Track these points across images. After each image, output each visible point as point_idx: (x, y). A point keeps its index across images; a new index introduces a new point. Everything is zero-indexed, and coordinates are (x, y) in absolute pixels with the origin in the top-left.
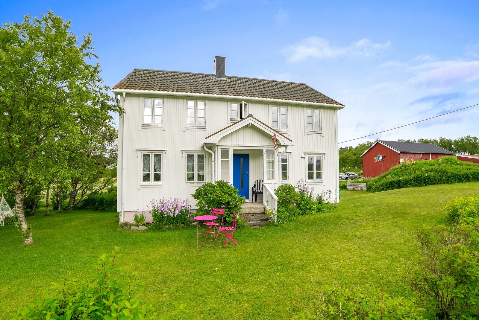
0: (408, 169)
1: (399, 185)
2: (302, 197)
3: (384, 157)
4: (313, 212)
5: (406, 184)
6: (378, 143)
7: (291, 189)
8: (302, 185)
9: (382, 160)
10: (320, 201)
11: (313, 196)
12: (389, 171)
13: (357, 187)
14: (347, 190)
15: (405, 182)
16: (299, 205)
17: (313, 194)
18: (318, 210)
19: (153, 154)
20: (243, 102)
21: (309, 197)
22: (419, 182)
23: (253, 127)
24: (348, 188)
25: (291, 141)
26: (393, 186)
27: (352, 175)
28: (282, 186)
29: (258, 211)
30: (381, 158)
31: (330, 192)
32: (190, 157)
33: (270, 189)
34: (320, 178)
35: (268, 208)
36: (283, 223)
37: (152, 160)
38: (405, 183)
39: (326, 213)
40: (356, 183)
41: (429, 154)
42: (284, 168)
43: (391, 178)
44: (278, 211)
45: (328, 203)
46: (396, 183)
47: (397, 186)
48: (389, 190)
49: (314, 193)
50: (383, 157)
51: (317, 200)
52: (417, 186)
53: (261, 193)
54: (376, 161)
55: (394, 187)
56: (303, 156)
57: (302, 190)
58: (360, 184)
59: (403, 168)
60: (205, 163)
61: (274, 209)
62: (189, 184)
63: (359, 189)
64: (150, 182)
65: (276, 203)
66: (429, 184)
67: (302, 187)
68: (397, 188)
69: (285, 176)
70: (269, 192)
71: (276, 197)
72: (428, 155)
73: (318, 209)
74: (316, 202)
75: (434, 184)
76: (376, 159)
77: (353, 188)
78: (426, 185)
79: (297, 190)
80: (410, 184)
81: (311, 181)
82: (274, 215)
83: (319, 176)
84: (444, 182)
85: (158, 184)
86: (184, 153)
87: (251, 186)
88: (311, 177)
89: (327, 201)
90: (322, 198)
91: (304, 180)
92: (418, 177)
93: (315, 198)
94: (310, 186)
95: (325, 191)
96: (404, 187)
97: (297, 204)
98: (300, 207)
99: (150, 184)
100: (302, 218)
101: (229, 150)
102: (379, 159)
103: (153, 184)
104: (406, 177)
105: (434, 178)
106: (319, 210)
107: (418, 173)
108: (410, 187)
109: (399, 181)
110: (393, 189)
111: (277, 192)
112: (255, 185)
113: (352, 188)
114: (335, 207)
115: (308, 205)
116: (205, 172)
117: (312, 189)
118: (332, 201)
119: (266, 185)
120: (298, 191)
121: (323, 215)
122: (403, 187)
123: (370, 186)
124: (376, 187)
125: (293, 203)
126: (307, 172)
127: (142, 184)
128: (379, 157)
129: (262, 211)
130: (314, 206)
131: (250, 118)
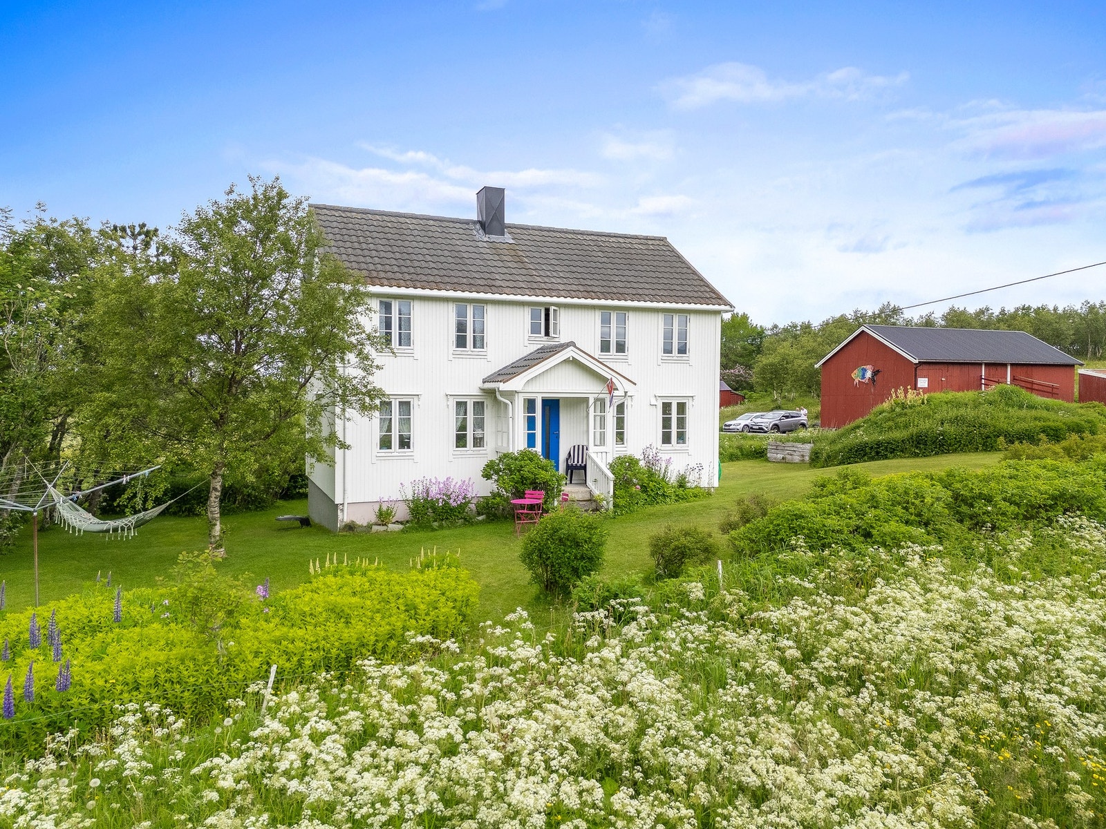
0: (906, 414)
1: (878, 453)
2: (651, 474)
3: (878, 371)
4: (668, 500)
5: (894, 450)
6: (863, 331)
7: (632, 462)
8: (651, 454)
9: (872, 380)
10: (682, 483)
11: (669, 475)
12: (867, 418)
13: (791, 455)
14: (767, 460)
15: (890, 446)
16: (644, 489)
17: (669, 471)
18: (677, 498)
19: (398, 401)
20: (552, 308)
21: (662, 475)
22: (922, 446)
23: (574, 362)
24: (768, 455)
25: (635, 384)
26: (864, 455)
27: (792, 417)
28: (619, 458)
29: (580, 497)
30: (869, 374)
31: (701, 468)
32: (461, 406)
33: (598, 461)
34: (684, 443)
35: (596, 492)
36: (622, 514)
37: (395, 413)
38: (891, 448)
39: (690, 502)
40: (790, 444)
41: (1005, 365)
42: (620, 423)
43: (862, 436)
44: (615, 495)
45: (696, 487)
46: (872, 448)
47: (873, 454)
48: (856, 462)
49: (670, 468)
50: (875, 373)
51: (678, 481)
52: (917, 455)
53: (584, 468)
54: (857, 381)
55: (866, 458)
56: (654, 402)
57: (650, 464)
58: (800, 445)
59: (898, 410)
60: (485, 416)
61: (609, 493)
62: (459, 453)
63: (797, 458)
64: (392, 450)
65: (612, 484)
66: (943, 452)
67: (650, 458)
68: (872, 459)
69: (620, 437)
70: (598, 466)
71: (611, 476)
72: (1003, 368)
73: (677, 495)
74: (675, 484)
75: (955, 451)
76: (856, 376)
77: (782, 456)
78: (937, 454)
79: (642, 463)
80: (902, 451)
81: (667, 446)
82: (608, 503)
83: (681, 437)
84: (977, 449)
85: (407, 454)
86: (451, 398)
87: (563, 456)
88: (666, 439)
89: (696, 483)
90: (685, 478)
91: (654, 445)
92: (919, 436)
93: (673, 478)
94: (664, 457)
95: (693, 465)
96: (889, 459)
97: (642, 486)
98: (646, 491)
99: (393, 454)
100: (650, 509)
101: (534, 400)
102: (863, 377)
103: (397, 454)
104: (898, 435)
105: (956, 438)
106: (679, 498)
107: (925, 425)
108: (901, 457)
109: (879, 444)
110: (865, 461)
111: (612, 467)
112: (570, 453)
113: (780, 456)
114: (709, 494)
115: (659, 489)
116: (485, 432)
117: (669, 461)
118: (704, 484)
119: (594, 456)
120: (644, 465)
121: (684, 505)
122: (886, 457)
123: (817, 453)
124: (829, 457)
125: (635, 485)
126: (660, 416)
127: (379, 455)
128: (864, 371)
129: (587, 497)
130: (669, 491)
131: (572, 348)
